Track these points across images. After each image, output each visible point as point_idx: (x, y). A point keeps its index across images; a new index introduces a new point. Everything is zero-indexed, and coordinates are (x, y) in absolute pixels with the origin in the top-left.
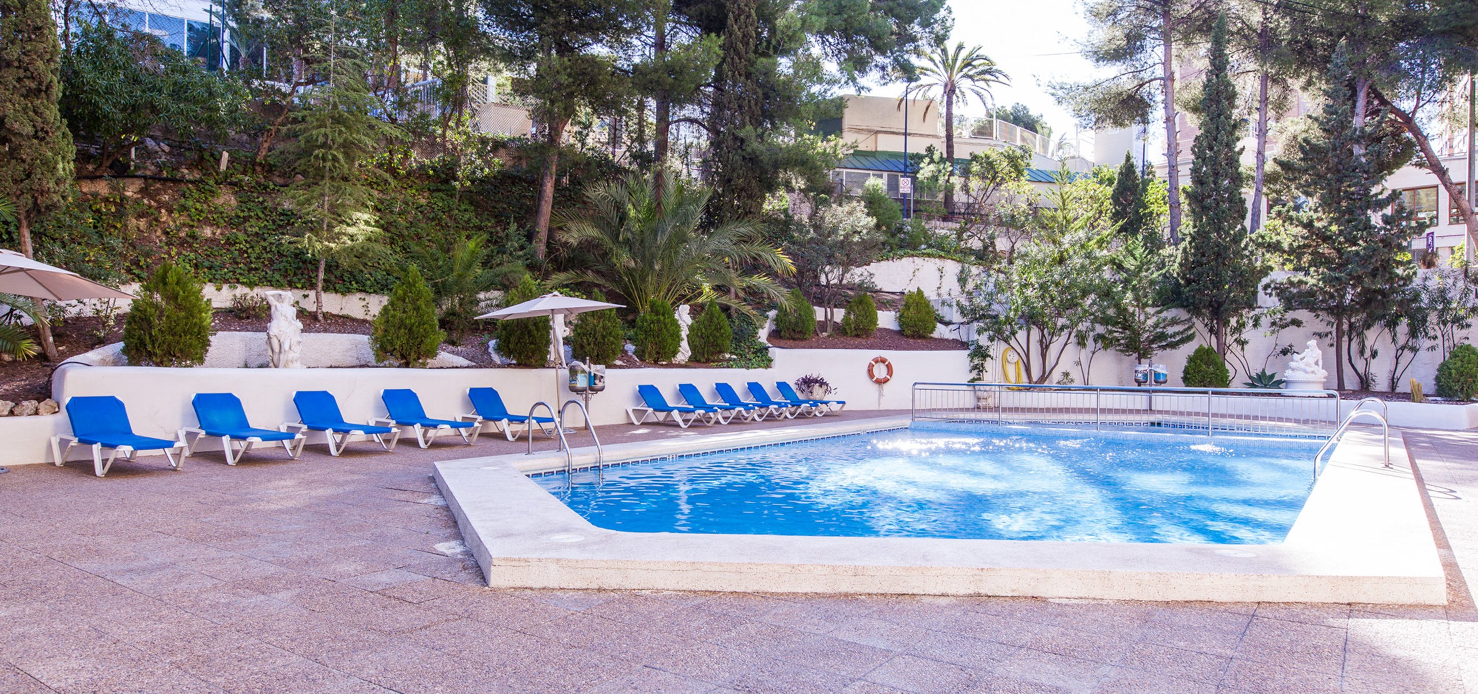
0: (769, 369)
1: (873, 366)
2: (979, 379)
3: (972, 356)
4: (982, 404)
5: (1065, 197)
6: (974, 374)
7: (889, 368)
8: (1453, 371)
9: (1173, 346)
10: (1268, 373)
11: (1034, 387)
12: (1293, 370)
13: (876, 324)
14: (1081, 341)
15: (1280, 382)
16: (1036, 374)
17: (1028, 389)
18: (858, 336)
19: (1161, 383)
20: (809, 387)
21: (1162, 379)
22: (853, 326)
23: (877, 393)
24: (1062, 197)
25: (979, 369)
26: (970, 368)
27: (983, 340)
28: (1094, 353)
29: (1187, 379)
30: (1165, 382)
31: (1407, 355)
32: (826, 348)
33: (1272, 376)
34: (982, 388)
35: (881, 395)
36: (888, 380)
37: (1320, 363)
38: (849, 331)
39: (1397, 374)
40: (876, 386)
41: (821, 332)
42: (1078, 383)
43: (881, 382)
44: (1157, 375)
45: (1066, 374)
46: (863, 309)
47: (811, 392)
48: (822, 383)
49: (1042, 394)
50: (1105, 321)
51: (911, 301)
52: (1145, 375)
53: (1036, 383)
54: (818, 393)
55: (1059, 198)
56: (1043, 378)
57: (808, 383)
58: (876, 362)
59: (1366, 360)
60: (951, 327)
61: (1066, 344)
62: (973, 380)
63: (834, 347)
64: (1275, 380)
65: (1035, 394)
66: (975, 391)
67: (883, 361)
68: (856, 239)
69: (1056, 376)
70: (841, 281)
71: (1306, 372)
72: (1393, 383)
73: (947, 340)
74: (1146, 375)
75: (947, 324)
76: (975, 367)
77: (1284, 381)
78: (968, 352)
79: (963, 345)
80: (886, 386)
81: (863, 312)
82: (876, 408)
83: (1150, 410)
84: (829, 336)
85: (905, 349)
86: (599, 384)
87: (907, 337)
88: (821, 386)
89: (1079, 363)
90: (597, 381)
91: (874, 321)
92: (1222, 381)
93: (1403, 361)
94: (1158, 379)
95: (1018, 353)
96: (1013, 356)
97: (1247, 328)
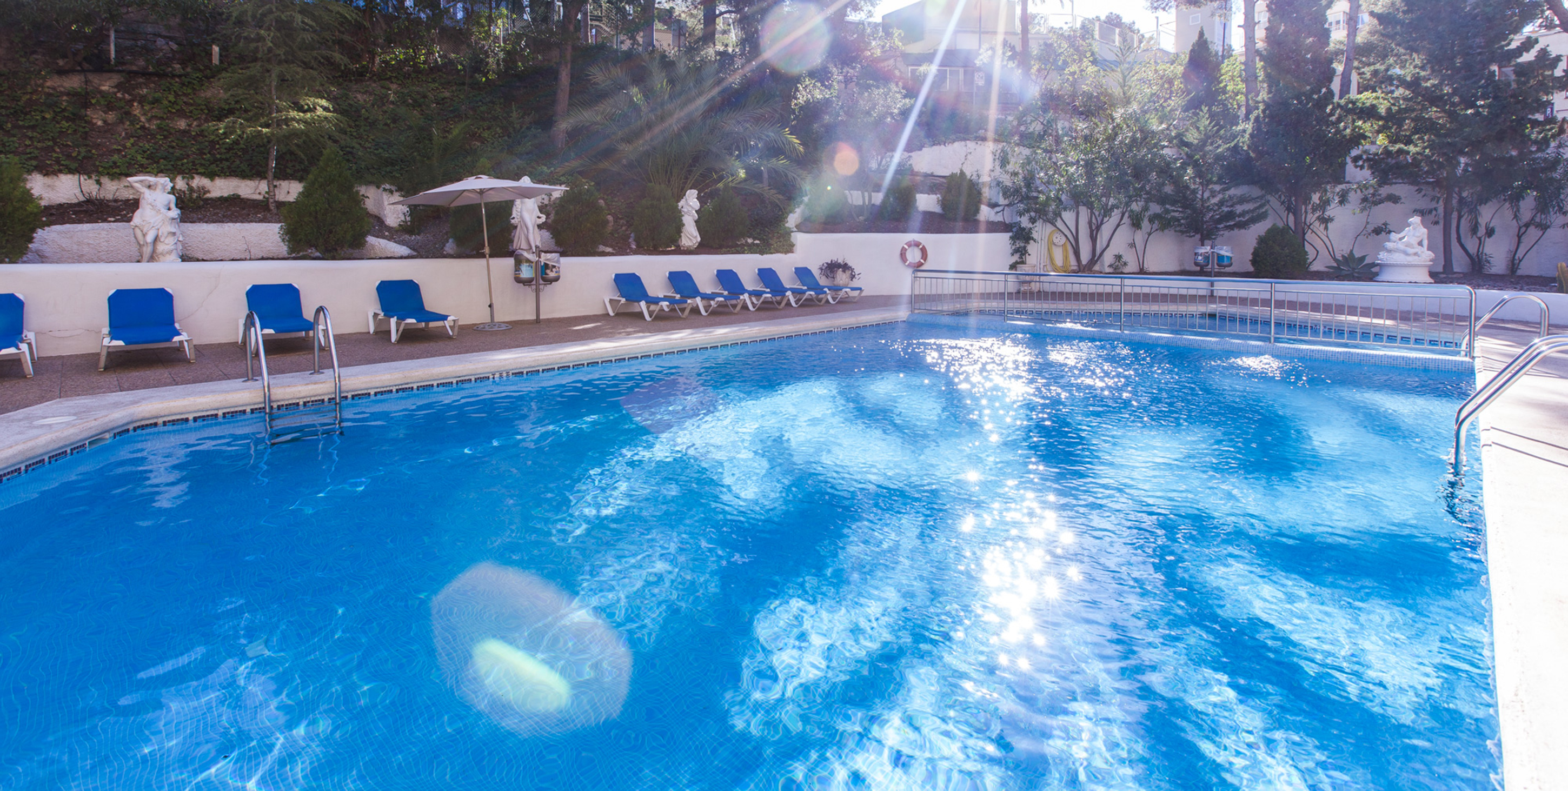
0: (790, 255)
1: (906, 250)
2: (1023, 263)
3: (1015, 239)
4: (1024, 288)
6: (1016, 258)
7: (924, 252)
9: (1242, 225)
10: (1357, 254)
11: (1082, 272)
12: (1389, 251)
13: (913, 207)
14: (1136, 223)
15: (1372, 265)
16: (1085, 257)
17: (1075, 274)
18: (894, 220)
19: (1225, 266)
20: (832, 272)
21: (1226, 262)
22: (891, 210)
25: (1021, 252)
26: (1011, 251)
27: (1025, 222)
28: (1149, 234)
29: (1257, 261)
30: (1230, 265)
31: (1533, 232)
32: (856, 231)
33: (1363, 258)
36: (921, 264)
37: (1425, 243)
38: (887, 213)
39: (1520, 254)
40: (909, 271)
41: (857, 216)
42: (1132, 267)
43: (914, 266)
44: (1220, 257)
45: (1119, 257)
47: (834, 278)
48: (845, 267)
49: (1090, 279)
50: (1163, 200)
51: (953, 183)
52: (1206, 258)
53: (1084, 267)
54: (841, 278)
56: (1095, 259)
57: (832, 268)
58: (909, 246)
59: (1480, 239)
60: (994, 209)
61: (1118, 225)
62: (1015, 264)
63: (866, 231)
64: (1366, 262)
65: (1082, 279)
66: (1017, 275)
67: (917, 244)
69: (1108, 258)
71: (1406, 254)
72: (1513, 264)
73: (989, 223)
74: (1208, 257)
75: (992, 206)
76: (1016, 251)
77: (1378, 265)
78: (1010, 234)
79: (1006, 228)
81: (900, 195)
82: (910, 293)
83: (1212, 298)
85: (944, 233)
86: (552, 274)
87: (949, 220)
88: (844, 271)
89: (1133, 245)
90: (548, 271)
91: (912, 204)
93: (1528, 240)
94: (1222, 262)
95: (1066, 236)
96: (1059, 239)
97: (1332, 205)
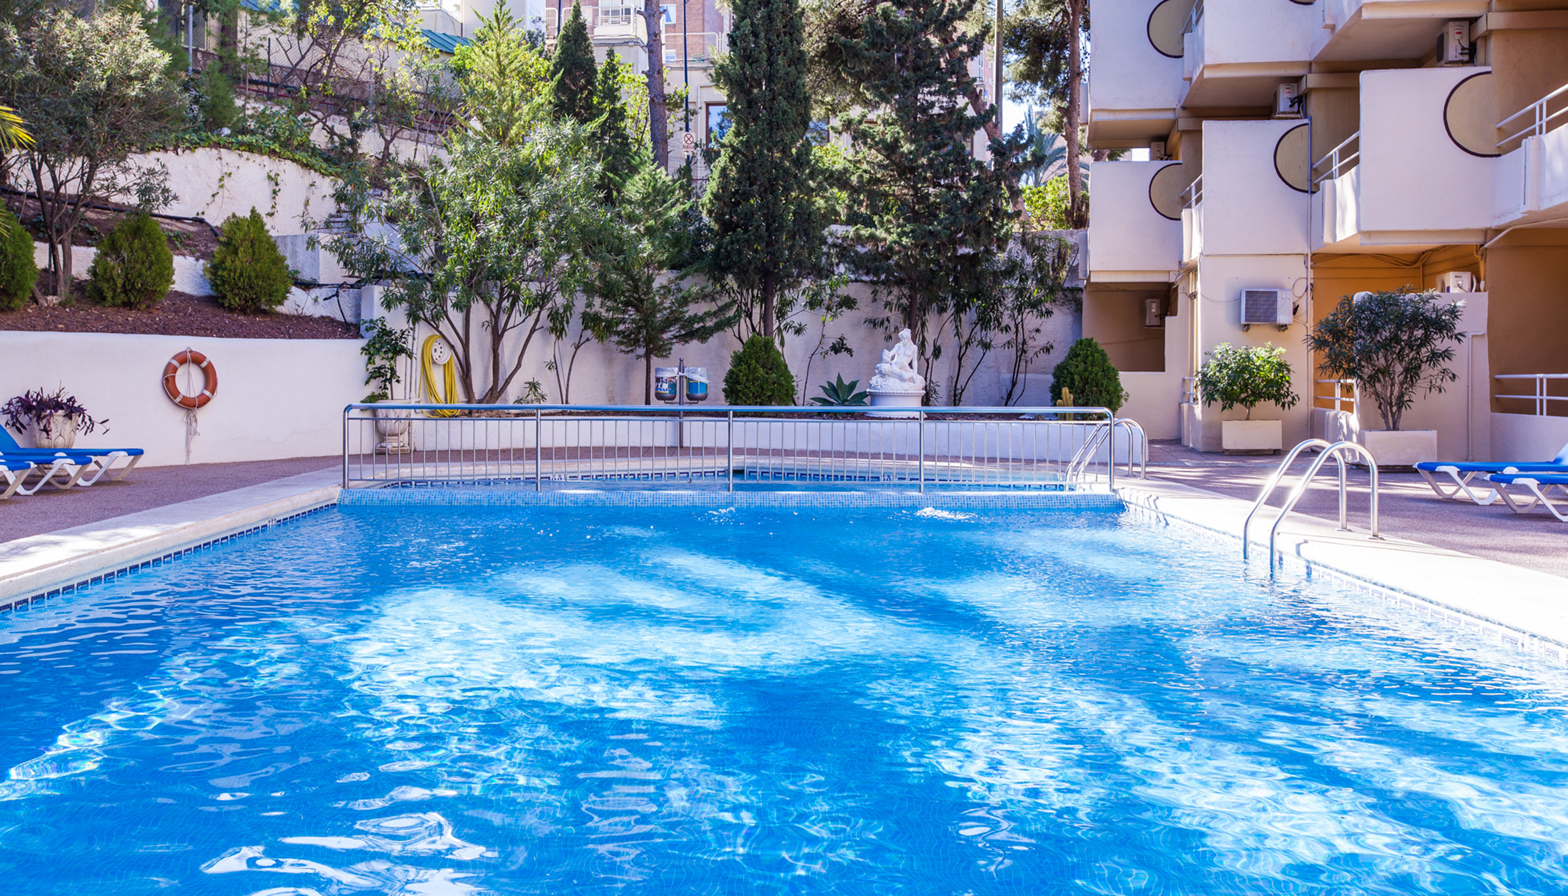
1: (175, 369)
2: (384, 397)
3: (370, 351)
4: (391, 444)
5: (506, 62)
6: (374, 387)
7: (209, 375)
8: (1076, 377)
9: (703, 335)
10: (847, 382)
11: (478, 410)
12: (883, 375)
13: (170, 281)
14: (558, 326)
15: (863, 395)
16: (479, 386)
17: (469, 414)
18: (128, 305)
19: (699, 399)
20: (39, 419)
21: (699, 394)
22: (120, 282)
23: (183, 429)
24: (499, 63)
25: (384, 377)
26: (365, 375)
27: (397, 320)
28: (577, 347)
29: (734, 391)
30: (704, 398)
32: (67, 330)
33: (853, 385)
34: (392, 414)
35: (191, 432)
36: (208, 400)
37: (915, 364)
38: (109, 295)
40: (180, 415)
41: (46, 294)
42: (553, 400)
43: (190, 406)
44: (692, 385)
45: (534, 386)
46: (144, 248)
47: (46, 430)
48: (72, 409)
49: (493, 424)
51: (240, 235)
52: (673, 386)
53: (480, 401)
54: (63, 431)
55: (495, 63)
56: (495, 392)
57: (34, 409)
58: (182, 362)
60: (315, 292)
61: (533, 331)
62: (372, 398)
63: (84, 327)
64: (854, 392)
65: (480, 424)
66: (375, 419)
67: (197, 359)
68: (134, 90)
69: (513, 392)
70: (87, 184)
71: (901, 379)
73: (310, 318)
74: (675, 385)
75: (307, 286)
76: (377, 373)
78: (361, 343)
79: (349, 330)
80: (202, 414)
81: (142, 254)
82: (180, 462)
83: (681, 450)
84: (62, 305)
85: (236, 336)
87: (231, 309)
88: (69, 416)
89: (553, 366)
91: (166, 274)
92: (787, 394)
94: (694, 392)
95: (452, 347)
96: (443, 355)
97: (797, 308)
